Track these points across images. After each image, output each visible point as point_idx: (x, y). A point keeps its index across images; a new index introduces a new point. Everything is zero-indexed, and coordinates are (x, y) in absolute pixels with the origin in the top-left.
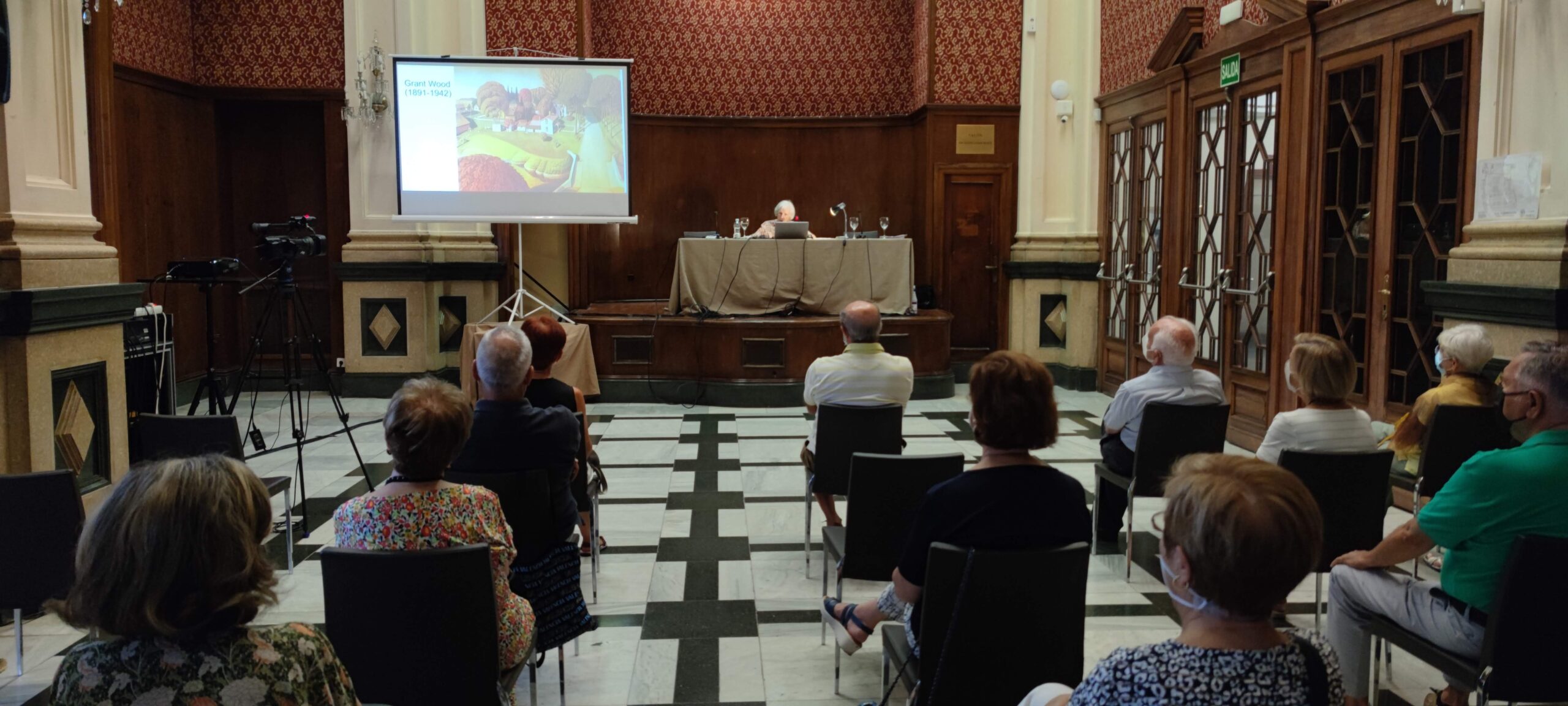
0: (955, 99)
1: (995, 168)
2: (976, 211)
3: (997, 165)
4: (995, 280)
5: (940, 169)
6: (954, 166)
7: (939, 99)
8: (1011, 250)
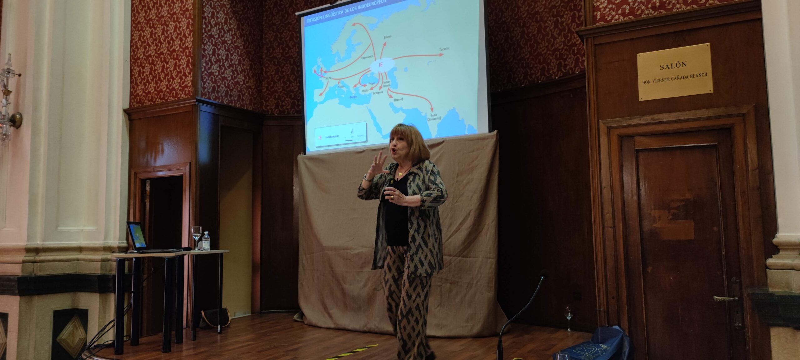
0: (632, 12)
1: (717, 117)
2: (688, 196)
3: (719, 111)
4: (738, 324)
5: (609, 129)
6: (636, 121)
7: (603, 18)
8: (767, 267)
